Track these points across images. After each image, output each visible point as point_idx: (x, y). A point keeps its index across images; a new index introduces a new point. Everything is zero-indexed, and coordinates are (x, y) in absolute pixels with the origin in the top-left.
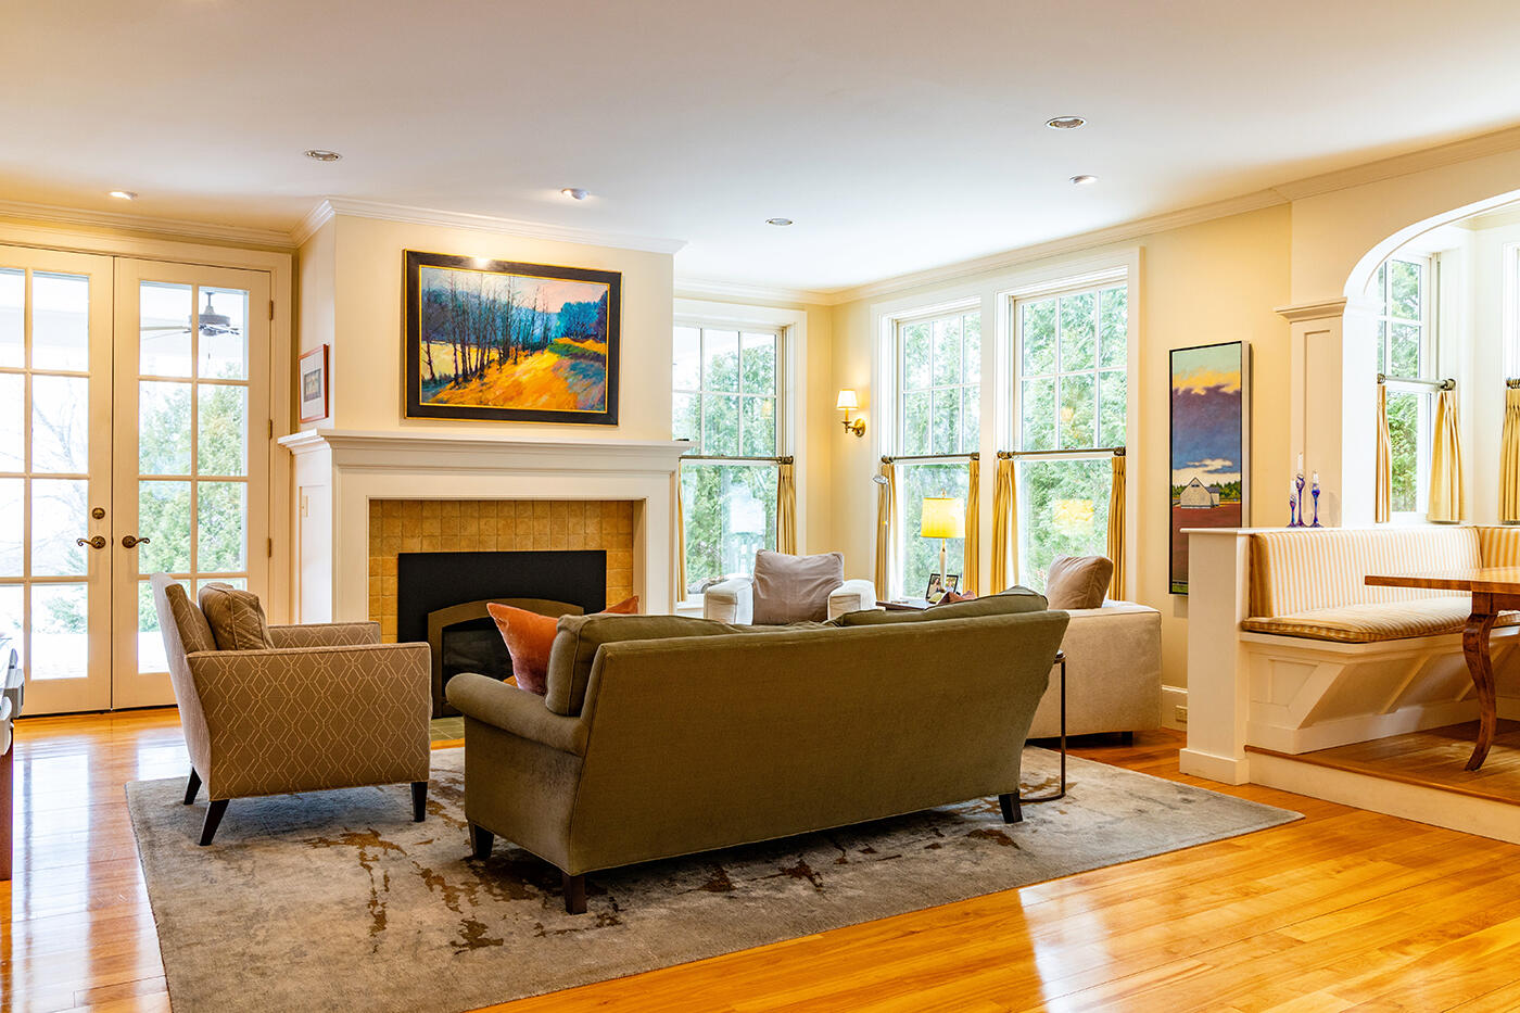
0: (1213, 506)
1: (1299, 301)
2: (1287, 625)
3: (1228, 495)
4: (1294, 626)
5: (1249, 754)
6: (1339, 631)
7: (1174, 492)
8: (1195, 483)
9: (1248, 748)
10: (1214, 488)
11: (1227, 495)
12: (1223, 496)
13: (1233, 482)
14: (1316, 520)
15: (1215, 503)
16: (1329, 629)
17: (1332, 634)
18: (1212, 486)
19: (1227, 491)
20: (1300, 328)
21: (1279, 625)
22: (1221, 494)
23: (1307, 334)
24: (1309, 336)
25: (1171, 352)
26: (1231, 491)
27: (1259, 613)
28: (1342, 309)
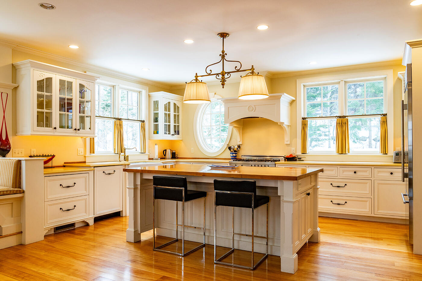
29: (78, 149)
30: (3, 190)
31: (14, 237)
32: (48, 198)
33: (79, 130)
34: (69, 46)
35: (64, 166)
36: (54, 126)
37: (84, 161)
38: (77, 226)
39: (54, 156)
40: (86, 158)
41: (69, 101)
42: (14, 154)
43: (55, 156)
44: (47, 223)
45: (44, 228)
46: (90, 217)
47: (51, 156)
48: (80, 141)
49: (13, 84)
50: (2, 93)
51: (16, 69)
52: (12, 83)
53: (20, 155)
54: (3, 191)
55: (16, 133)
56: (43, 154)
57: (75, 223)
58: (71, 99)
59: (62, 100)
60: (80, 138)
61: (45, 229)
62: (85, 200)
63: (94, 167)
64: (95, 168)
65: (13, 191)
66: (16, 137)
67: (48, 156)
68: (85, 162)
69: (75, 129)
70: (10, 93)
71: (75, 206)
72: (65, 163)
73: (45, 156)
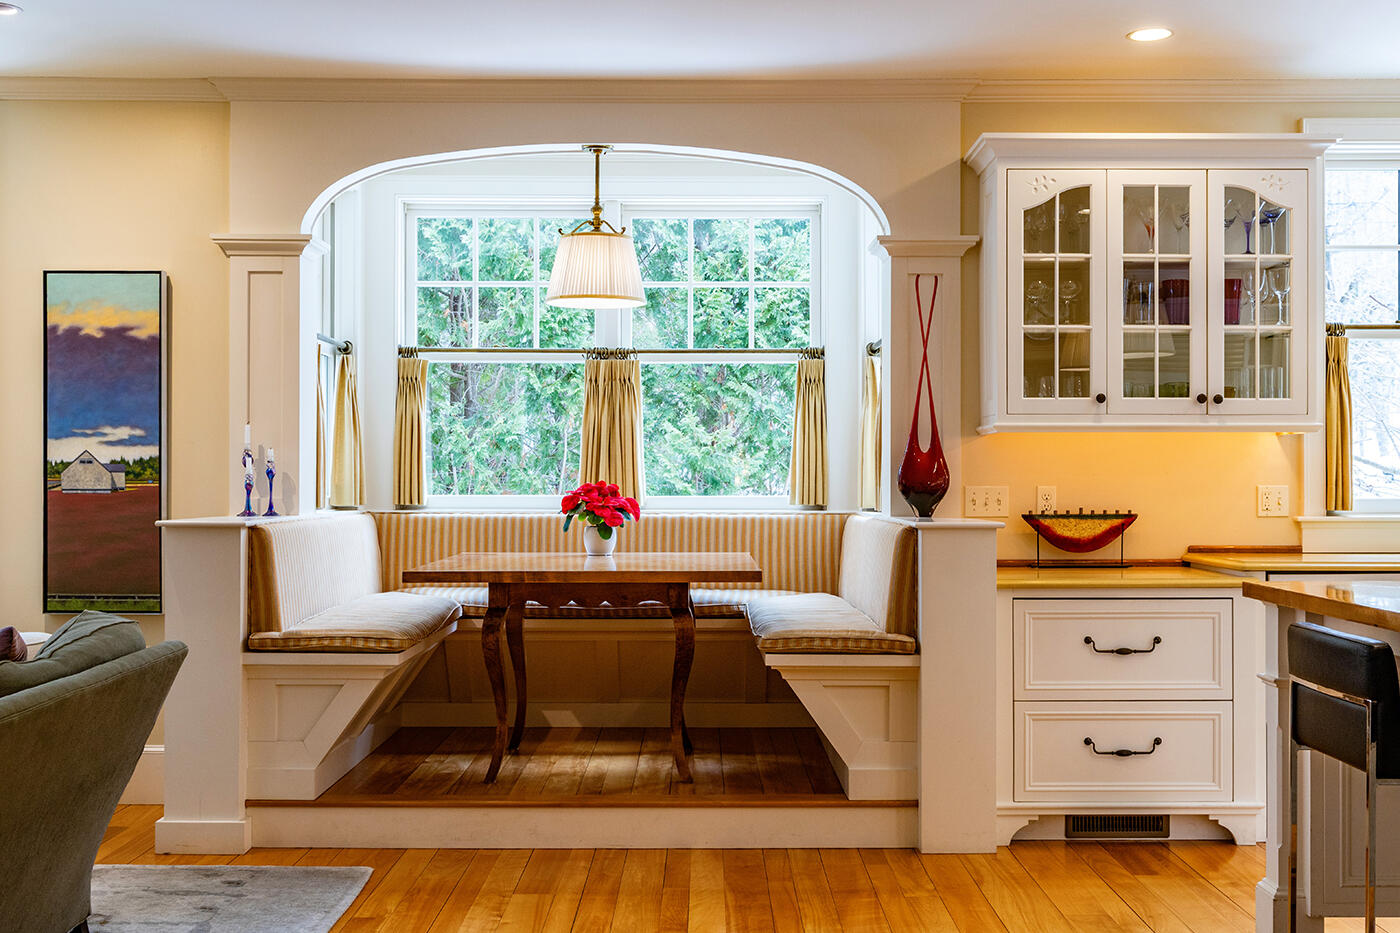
0: (115, 490)
1: (240, 229)
2: (310, 639)
3: (139, 475)
4: (320, 638)
5: (250, 810)
6: (379, 640)
7: (51, 471)
8: (86, 457)
9: (249, 804)
10: (115, 466)
11: (137, 476)
12: (131, 476)
13: (146, 458)
14: (271, 507)
15: (118, 485)
16: (366, 639)
17: (372, 645)
18: (113, 462)
19: (138, 470)
20: (240, 265)
21: (299, 639)
22: (127, 474)
23: (250, 273)
24: (252, 276)
25: (45, 273)
26: (144, 469)
27: (263, 627)
28: (301, 249)
29: (1260, 486)
30: (844, 634)
31: (891, 814)
32: (1028, 687)
33: (1218, 400)
34: (1132, 37)
35: (1186, 564)
36: (1096, 388)
37: (1292, 542)
38: (1176, 832)
39: (1130, 518)
40: (1304, 532)
41: (1176, 275)
42: (969, 504)
43: (1135, 516)
44: (1025, 791)
45: (999, 809)
46: (1237, 803)
47: (1117, 516)
48: (1269, 449)
49: (965, 237)
50: (918, 276)
51: (979, 177)
52: (962, 234)
53: (980, 510)
54: (845, 639)
55: (980, 425)
56: (1081, 509)
57: (1168, 816)
58: (1185, 266)
59: (1135, 273)
60: (1271, 438)
61: (1009, 813)
62: (1215, 720)
63: (1268, 573)
64: (1271, 576)
65: (880, 644)
66: (978, 442)
67: (1105, 516)
68: (1296, 550)
69: (1202, 399)
70: (951, 272)
71: (1158, 741)
72: (1191, 550)
73: (1093, 516)
